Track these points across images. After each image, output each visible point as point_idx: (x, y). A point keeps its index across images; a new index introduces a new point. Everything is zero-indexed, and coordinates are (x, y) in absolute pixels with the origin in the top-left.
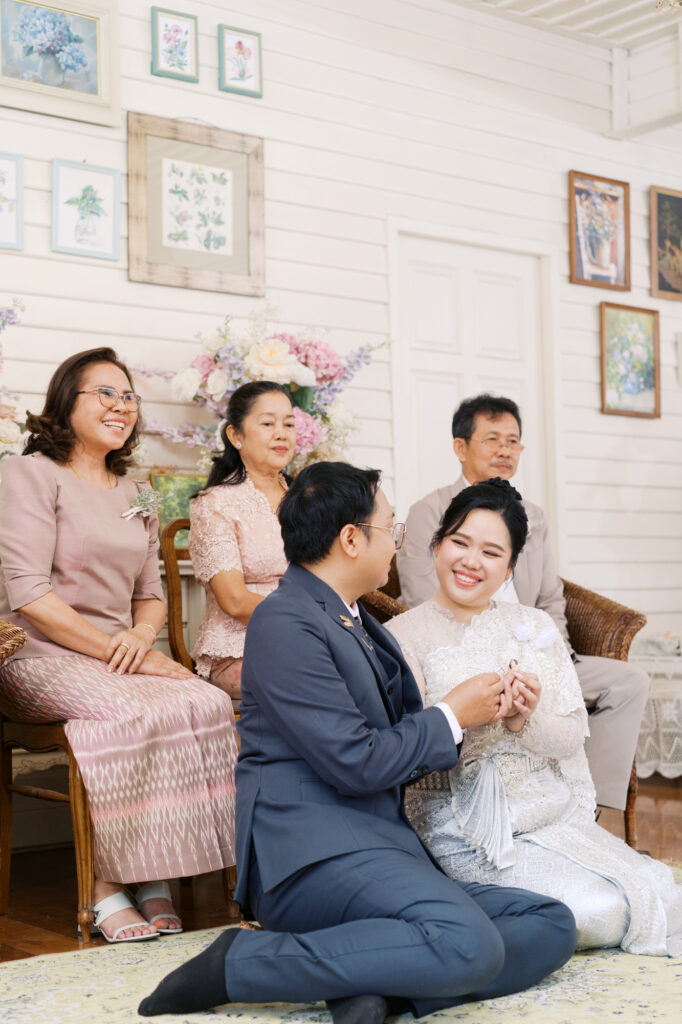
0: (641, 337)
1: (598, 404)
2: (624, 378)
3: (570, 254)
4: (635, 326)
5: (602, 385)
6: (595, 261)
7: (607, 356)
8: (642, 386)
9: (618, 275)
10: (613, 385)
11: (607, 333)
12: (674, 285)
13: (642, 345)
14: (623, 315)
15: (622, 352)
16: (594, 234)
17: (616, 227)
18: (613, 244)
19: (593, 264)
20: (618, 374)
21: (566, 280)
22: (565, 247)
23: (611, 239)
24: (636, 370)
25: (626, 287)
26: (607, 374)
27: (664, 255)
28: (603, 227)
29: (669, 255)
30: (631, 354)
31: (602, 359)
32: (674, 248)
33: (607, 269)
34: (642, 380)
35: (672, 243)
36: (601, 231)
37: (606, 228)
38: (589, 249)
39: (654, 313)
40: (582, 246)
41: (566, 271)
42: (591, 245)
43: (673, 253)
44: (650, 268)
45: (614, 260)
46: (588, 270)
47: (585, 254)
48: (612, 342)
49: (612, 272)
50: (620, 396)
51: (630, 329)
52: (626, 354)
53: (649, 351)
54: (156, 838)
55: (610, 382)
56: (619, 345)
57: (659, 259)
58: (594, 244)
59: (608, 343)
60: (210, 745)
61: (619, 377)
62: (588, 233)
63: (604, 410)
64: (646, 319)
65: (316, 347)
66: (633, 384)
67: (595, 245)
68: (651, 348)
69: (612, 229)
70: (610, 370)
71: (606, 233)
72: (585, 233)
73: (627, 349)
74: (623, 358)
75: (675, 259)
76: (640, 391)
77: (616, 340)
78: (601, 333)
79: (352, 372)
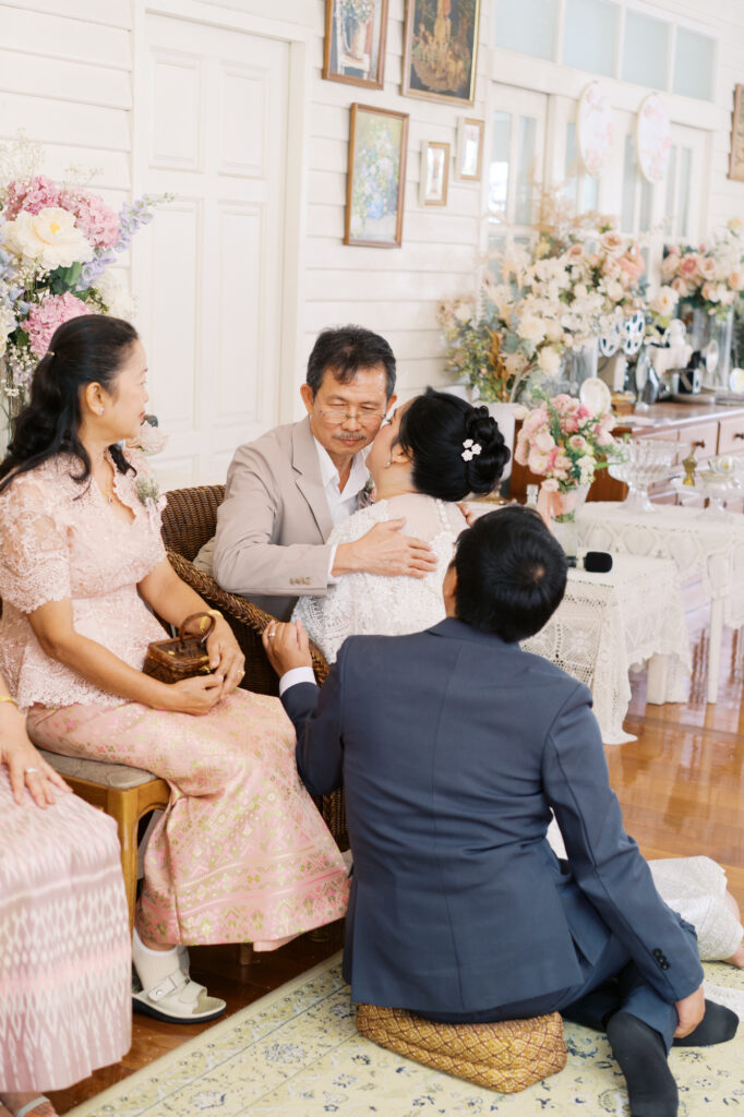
0: (389, 147)
1: (341, 234)
2: (369, 199)
3: (325, 40)
4: (384, 134)
5: (347, 209)
6: (349, 50)
7: (355, 172)
8: (385, 209)
9: (371, 68)
10: (358, 208)
11: (357, 144)
12: (424, 82)
13: (388, 157)
14: (374, 119)
15: (369, 167)
16: (351, 15)
17: (373, 6)
18: (369, 27)
19: (348, 54)
20: (363, 195)
21: (319, 73)
22: (321, 33)
23: (367, 22)
24: (381, 189)
25: (377, 83)
26: (354, 195)
27: (417, 43)
28: (360, 6)
29: (422, 42)
30: (378, 167)
31: (348, 176)
32: (427, 34)
33: (360, 60)
34: (385, 201)
35: (426, 29)
36: (358, 12)
37: (364, 8)
38: (345, 33)
39: (404, 116)
40: (339, 31)
41: (320, 65)
42: (348, 30)
43: (426, 41)
44: (402, 58)
45: (368, 50)
46: (343, 61)
47: (341, 41)
48: (360, 155)
49: (365, 64)
50: (364, 223)
51: (379, 138)
52: (373, 169)
53: (395, 165)
54: (18, 1033)
55: (355, 205)
56: (367, 158)
57: (414, 47)
58: (351, 26)
59: (357, 155)
60: (90, 899)
61: (364, 198)
62: (345, 12)
63: (346, 241)
64: (394, 123)
65: (89, 204)
66: (377, 207)
67: (351, 29)
68: (398, 161)
69: (369, 8)
70: (356, 189)
71: (364, 12)
72: (341, 14)
73: (374, 163)
74: (370, 175)
75: (427, 47)
76: (384, 214)
77: (364, 152)
78: (350, 144)
79: (127, 236)
